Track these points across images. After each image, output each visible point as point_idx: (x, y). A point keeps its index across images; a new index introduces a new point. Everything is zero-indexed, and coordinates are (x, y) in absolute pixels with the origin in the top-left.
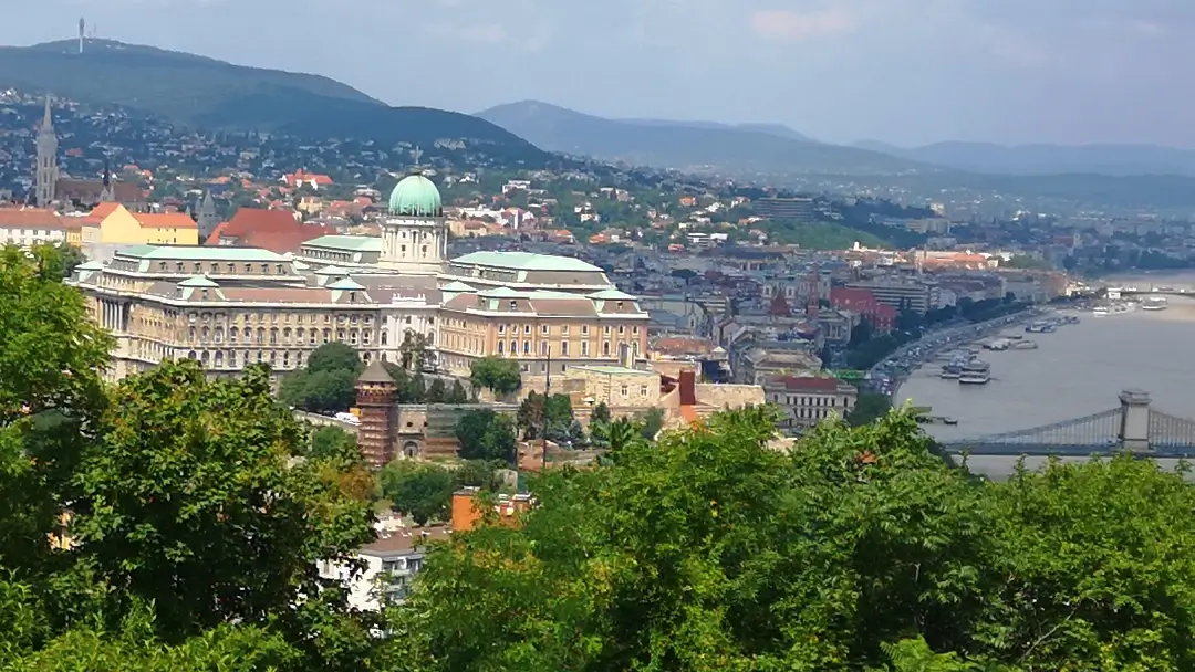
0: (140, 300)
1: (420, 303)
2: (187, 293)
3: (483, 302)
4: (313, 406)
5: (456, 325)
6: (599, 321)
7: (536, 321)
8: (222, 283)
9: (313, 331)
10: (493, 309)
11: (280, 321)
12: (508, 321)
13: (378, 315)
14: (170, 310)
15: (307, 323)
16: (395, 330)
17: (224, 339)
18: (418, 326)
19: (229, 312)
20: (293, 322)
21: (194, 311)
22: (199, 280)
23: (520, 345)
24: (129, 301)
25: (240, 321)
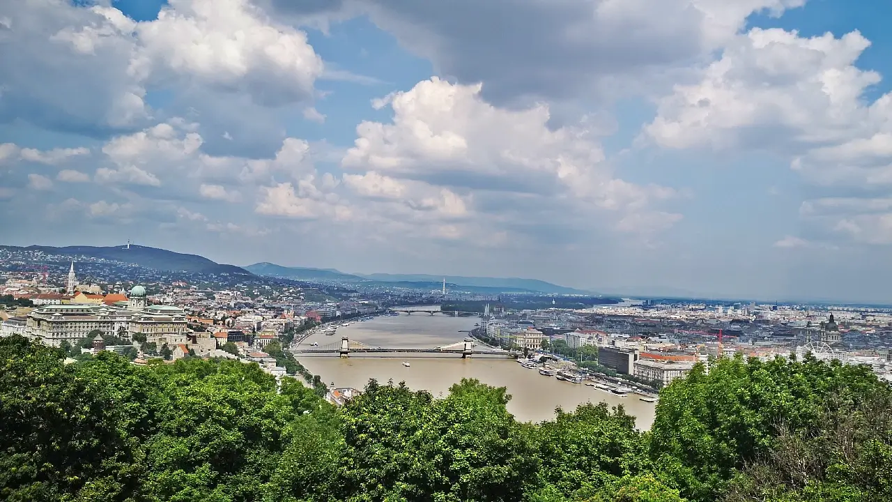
0: (43, 320)
1: (125, 319)
2: (53, 317)
3: (140, 319)
4: (86, 347)
5: (134, 324)
6: (173, 323)
7: (155, 323)
8: (64, 315)
9: (92, 327)
10: (142, 321)
11: (82, 324)
12: (146, 323)
13: (113, 323)
14: (48, 322)
15: (90, 325)
16: (117, 326)
17: (64, 330)
18: (124, 325)
19: (66, 322)
20: (86, 324)
21: (55, 322)
22: (57, 314)
23: (150, 329)
24: (40, 320)
25: (69, 325)
